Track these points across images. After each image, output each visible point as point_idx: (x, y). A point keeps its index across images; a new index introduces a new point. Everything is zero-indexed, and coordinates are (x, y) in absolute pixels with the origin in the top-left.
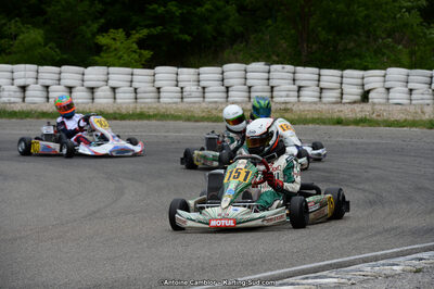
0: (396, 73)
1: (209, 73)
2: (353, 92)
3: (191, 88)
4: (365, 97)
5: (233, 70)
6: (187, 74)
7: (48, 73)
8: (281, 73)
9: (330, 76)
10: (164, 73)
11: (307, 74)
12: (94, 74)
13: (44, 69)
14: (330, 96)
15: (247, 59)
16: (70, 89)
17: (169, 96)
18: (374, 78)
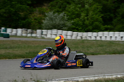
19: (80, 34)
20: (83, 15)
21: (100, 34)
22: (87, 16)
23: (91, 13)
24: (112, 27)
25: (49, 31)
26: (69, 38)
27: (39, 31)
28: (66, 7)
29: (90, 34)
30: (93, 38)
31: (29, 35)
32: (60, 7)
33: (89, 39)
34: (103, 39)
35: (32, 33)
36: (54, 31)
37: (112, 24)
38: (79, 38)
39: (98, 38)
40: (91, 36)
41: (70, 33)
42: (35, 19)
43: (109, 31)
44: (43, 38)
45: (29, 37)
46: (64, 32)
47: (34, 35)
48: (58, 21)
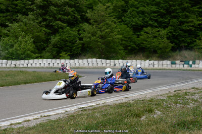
0: (120, 61)
1: (85, 61)
2: (112, 64)
3: (82, 63)
4: (115, 65)
5: (90, 60)
6: (81, 61)
7: (54, 61)
8: (99, 60)
9: (108, 61)
10: (76, 60)
11: (104, 61)
12: (63, 61)
13: (53, 60)
14: (108, 65)
15: (92, 58)
16: (58, 64)
17: (77, 65)
18: (116, 61)
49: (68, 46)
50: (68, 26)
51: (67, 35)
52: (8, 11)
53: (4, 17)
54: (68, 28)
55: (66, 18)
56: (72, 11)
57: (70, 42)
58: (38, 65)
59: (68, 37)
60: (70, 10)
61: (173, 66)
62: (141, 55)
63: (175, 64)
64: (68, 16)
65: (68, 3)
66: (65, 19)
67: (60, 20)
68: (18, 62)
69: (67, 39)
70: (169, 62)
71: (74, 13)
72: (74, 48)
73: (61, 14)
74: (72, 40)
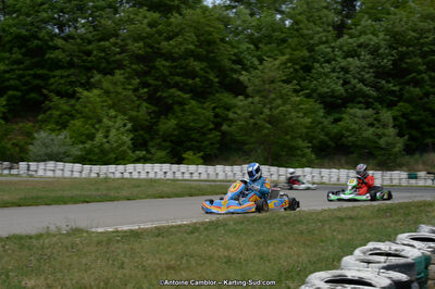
0: (306, 169)
1: (236, 168)
3: (230, 174)
6: (228, 168)
7: (174, 167)
9: (282, 170)
10: (219, 167)
14: (282, 178)
18: (298, 171)
19: (96, 168)
20: (99, 136)
21: (130, 167)
22: (107, 137)
23: (113, 132)
24: (148, 156)
25: (42, 165)
26: (76, 175)
27: (23, 165)
28: (68, 122)
29: (112, 168)
30: (118, 175)
31: (6, 172)
32: (57, 123)
33: (111, 176)
34: (135, 175)
35: (10, 168)
36: (51, 164)
37: (148, 152)
38: (93, 175)
39: (127, 175)
40: (115, 171)
41: (78, 166)
42: (13, 144)
43: (144, 163)
44: (31, 176)
45: (6, 176)
46: (69, 166)
47: (14, 172)
48: (55, 149)
49: (193, 140)
50: (192, 98)
51: (191, 117)
52: (71, 65)
53: (62, 77)
54: (193, 102)
55: (190, 82)
56: (202, 69)
57: (198, 132)
58: (143, 176)
59: (193, 120)
60: (197, 66)
61: (413, 182)
62: (343, 161)
63: (416, 178)
64: (193, 79)
65: (192, 51)
66: (187, 85)
67: (176, 85)
68: (104, 168)
69: (192, 124)
70: (404, 175)
71: (206, 72)
72: (206, 143)
73: (178, 75)
74: (202, 128)
